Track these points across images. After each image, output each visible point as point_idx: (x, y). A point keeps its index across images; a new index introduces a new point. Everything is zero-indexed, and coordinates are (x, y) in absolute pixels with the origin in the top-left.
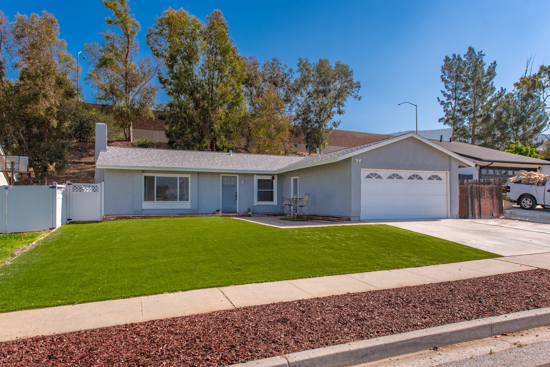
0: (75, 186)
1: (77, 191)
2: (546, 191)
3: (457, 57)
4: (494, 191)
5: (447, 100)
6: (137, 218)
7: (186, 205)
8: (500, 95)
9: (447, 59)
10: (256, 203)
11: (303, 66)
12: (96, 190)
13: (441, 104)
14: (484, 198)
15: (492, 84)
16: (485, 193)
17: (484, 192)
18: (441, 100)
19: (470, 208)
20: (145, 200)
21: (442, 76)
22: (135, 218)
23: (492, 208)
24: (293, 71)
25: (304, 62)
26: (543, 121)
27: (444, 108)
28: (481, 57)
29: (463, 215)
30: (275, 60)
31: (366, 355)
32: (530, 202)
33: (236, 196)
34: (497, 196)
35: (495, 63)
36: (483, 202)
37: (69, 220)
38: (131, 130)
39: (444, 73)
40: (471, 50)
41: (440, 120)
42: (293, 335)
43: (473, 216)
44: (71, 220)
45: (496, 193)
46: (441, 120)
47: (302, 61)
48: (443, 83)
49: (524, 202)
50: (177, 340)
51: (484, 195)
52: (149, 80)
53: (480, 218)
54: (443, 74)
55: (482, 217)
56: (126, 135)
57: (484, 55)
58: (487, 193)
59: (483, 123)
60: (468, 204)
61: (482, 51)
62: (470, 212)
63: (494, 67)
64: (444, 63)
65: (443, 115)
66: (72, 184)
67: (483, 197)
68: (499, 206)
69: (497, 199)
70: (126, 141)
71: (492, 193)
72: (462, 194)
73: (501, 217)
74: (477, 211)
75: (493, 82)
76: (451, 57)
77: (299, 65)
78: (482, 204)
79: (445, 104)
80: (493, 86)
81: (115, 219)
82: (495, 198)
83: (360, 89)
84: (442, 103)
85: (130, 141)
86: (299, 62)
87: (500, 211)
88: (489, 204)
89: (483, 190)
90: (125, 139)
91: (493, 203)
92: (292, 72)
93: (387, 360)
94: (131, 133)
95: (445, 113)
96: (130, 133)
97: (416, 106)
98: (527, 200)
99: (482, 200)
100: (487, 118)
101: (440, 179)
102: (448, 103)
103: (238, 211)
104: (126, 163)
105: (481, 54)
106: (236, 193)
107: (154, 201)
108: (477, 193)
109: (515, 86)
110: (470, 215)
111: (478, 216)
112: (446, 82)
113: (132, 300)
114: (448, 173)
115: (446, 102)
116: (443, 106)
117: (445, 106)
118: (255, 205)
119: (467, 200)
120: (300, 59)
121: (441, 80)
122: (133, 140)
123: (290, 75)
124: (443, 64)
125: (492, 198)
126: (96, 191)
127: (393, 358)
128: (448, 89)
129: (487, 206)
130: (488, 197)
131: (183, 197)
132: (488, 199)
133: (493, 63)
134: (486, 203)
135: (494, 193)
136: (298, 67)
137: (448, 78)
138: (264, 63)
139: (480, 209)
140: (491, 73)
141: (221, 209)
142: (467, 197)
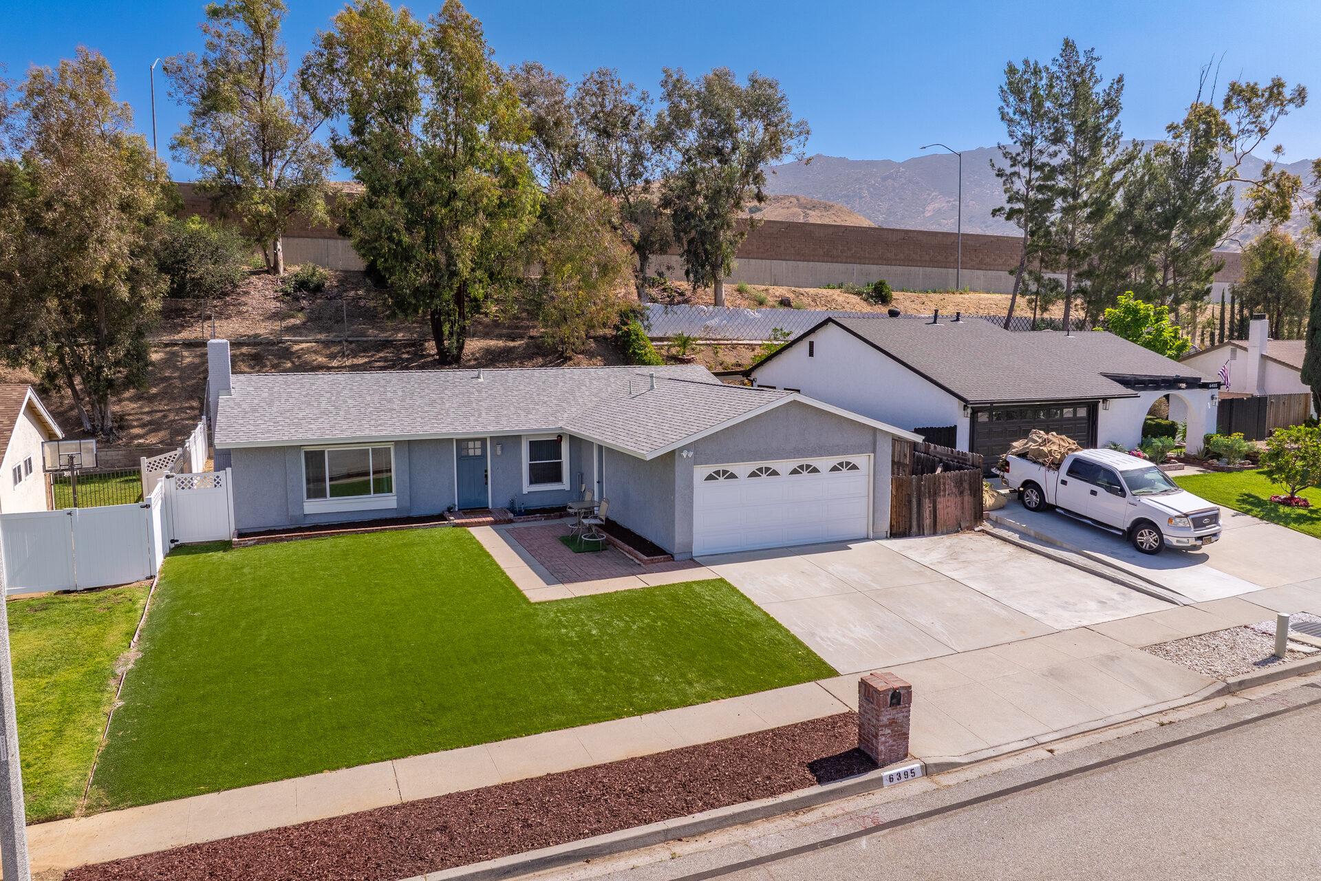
0: (179, 480)
1: (183, 488)
2: (1059, 481)
3: (1032, 66)
4: (965, 481)
5: (1012, 166)
6: (296, 539)
7: (387, 502)
8: (1131, 159)
9: (1012, 70)
10: (527, 488)
11: (674, 88)
12: (218, 483)
13: (998, 175)
14: (944, 496)
15: (1117, 128)
16: (947, 487)
17: (944, 484)
18: (997, 167)
19: (915, 516)
20: (309, 497)
21: (1001, 108)
22: (292, 540)
23: (959, 513)
24: (650, 98)
25: (675, 77)
26: (1224, 218)
27: (1005, 184)
28: (1091, 64)
29: (899, 531)
30: (604, 75)
31: (508, 872)
32: (1037, 496)
33: (486, 476)
34: (970, 490)
35: (1120, 80)
36: (942, 502)
37: (173, 541)
38: (279, 247)
39: (1005, 101)
40: (1068, 45)
41: (995, 212)
42: (445, 849)
43: (919, 530)
44: (177, 541)
45: (970, 485)
46: (998, 213)
47: (671, 76)
48: (1004, 126)
49: (1028, 496)
50: (329, 854)
51: (945, 490)
52: (315, 129)
53: (935, 533)
54: (1003, 104)
55: (938, 531)
56: (268, 261)
57: (1097, 59)
58: (950, 486)
59: (1090, 223)
60: (910, 509)
61: (1093, 49)
62: (914, 523)
63: (1119, 91)
64: (1006, 79)
65: (1002, 200)
66: (173, 476)
67: (942, 493)
68: (975, 508)
69: (971, 495)
70: (268, 272)
71: (962, 484)
72: (900, 490)
73: (976, 529)
74: (927, 521)
75: (1119, 121)
76: (1020, 67)
77: (664, 84)
78: (939, 506)
79: (1006, 175)
80: (1119, 132)
81: (255, 544)
82: (967, 493)
83: (809, 137)
84: (1000, 174)
85: (278, 272)
86: (663, 77)
87: (975, 518)
88: (953, 505)
89: (942, 480)
90: (266, 268)
91: (963, 503)
92: (648, 101)
93: (531, 874)
94: (280, 255)
95: (1006, 196)
96: (276, 254)
97: (960, 155)
98: (1032, 491)
99: (938, 500)
100: (1099, 209)
101: (854, 467)
102: (1014, 174)
103: (490, 507)
104: (268, 432)
105: (1092, 58)
106: (486, 471)
107: (325, 497)
108: (929, 488)
109: (1169, 132)
110: (915, 529)
111: (930, 529)
112: (1011, 122)
113: (287, 784)
114: (872, 455)
115: (1009, 171)
116: (1001, 180)
117: (1007, 180)
118: (525, 492)
119: (910, 502)
120: (665, 72)
121: (1000, 117)
122: (285, 269)
123: (644, 108)
124: (1003, 80)
125: (961, 493)
126: (218, 485)
127: (537, 873)
128: (1015, 139)
129: (949, 509)
130: (952, 493)
131: (383, 486)
132: (953, 496)
133: (1116, 79)
134: (949, 505)
135: (966, 485)
136: (663, 90)
137: (1015, 114)
138: (583, 79)
139: (935, 516)
140: (1112, 104)
141: (456, 503)
142: (910, 496)
